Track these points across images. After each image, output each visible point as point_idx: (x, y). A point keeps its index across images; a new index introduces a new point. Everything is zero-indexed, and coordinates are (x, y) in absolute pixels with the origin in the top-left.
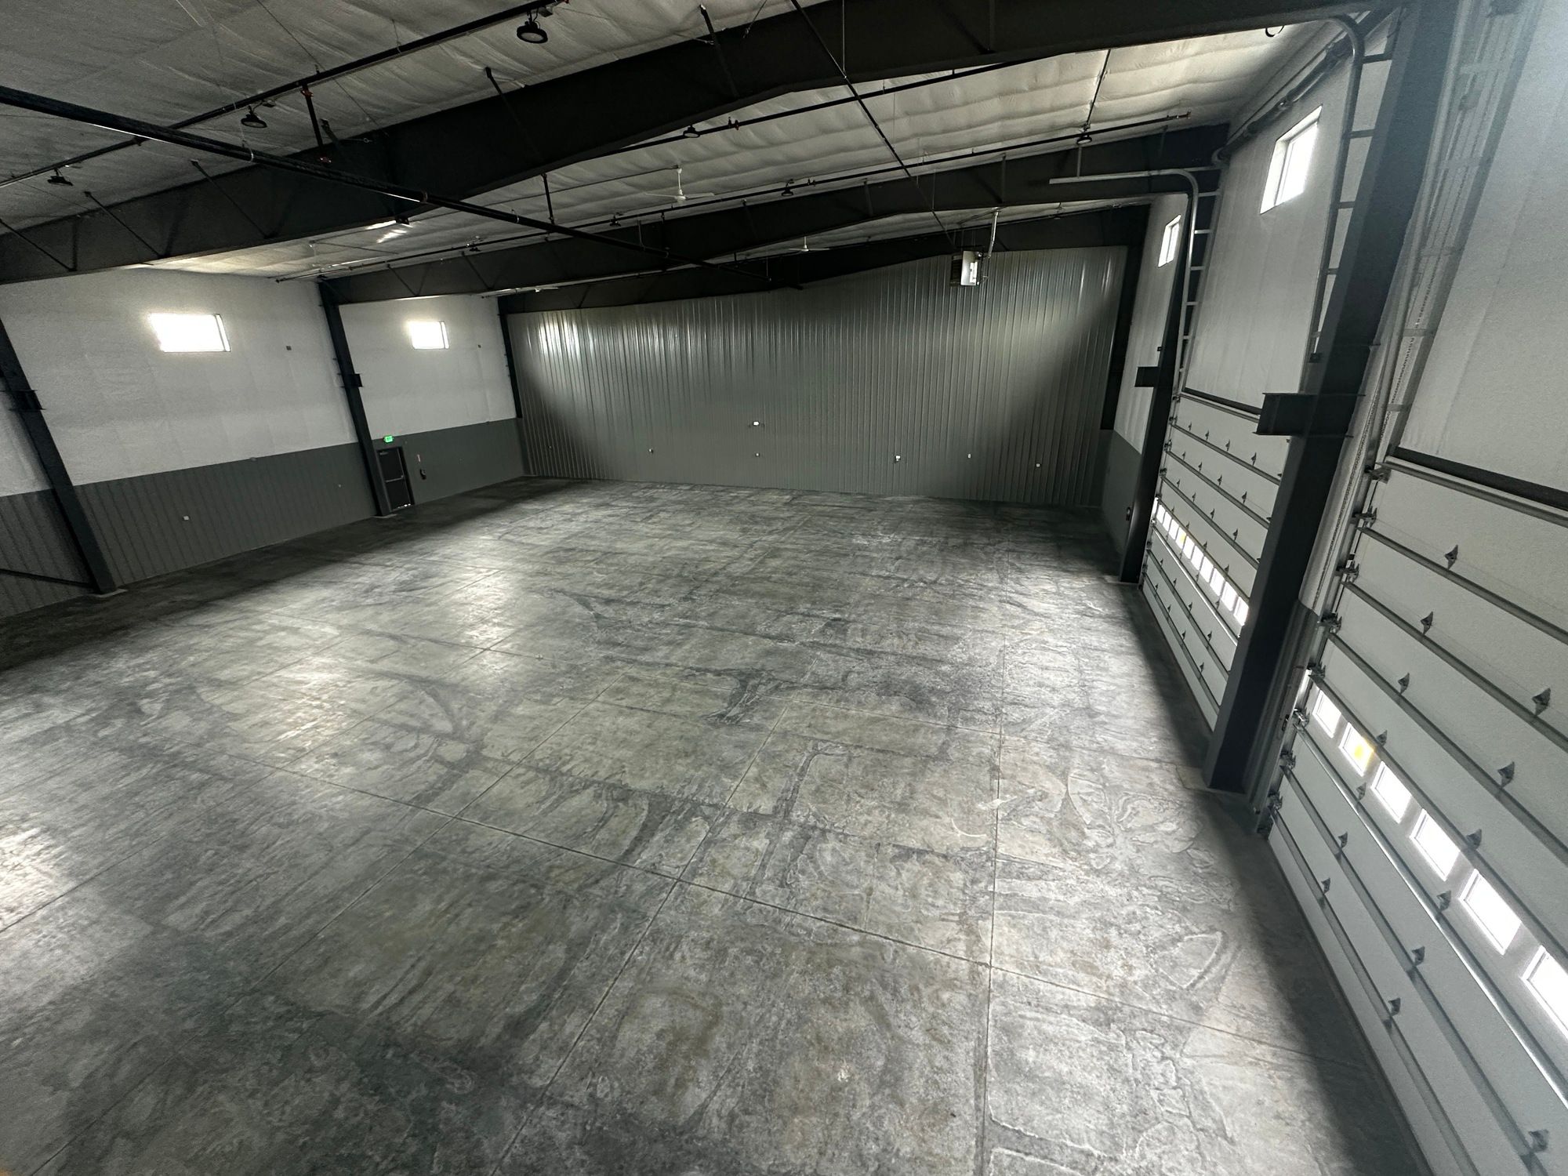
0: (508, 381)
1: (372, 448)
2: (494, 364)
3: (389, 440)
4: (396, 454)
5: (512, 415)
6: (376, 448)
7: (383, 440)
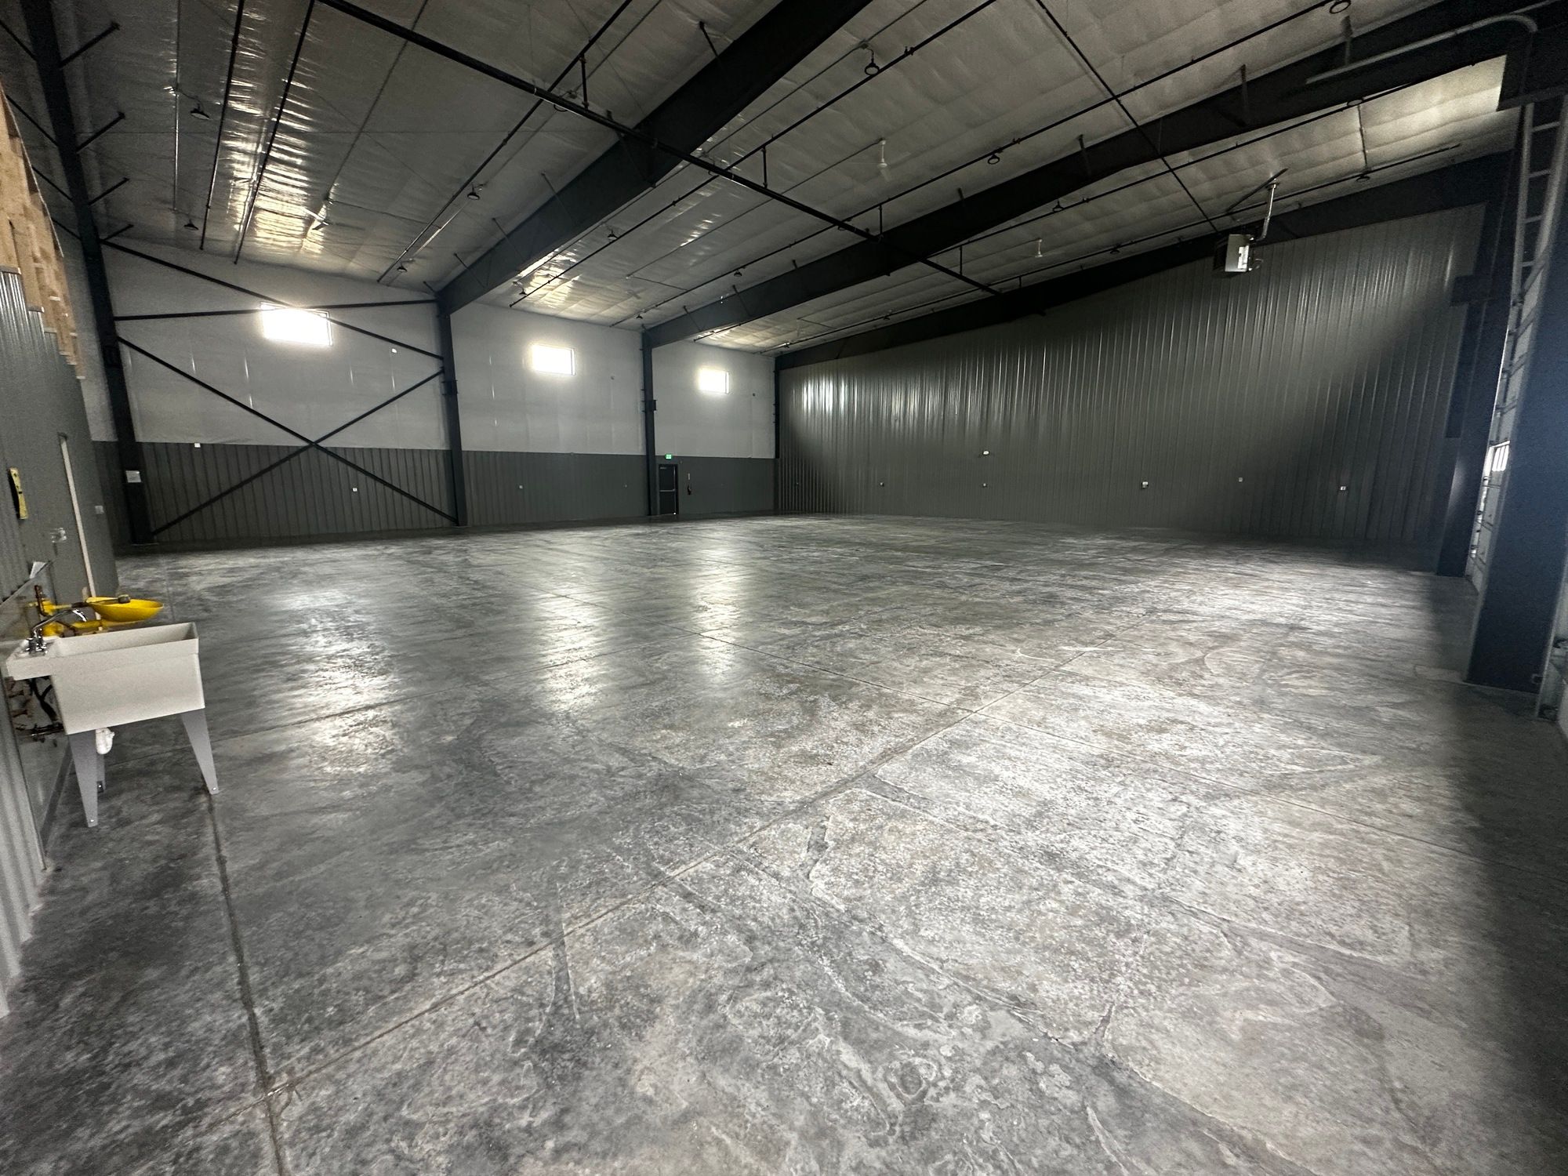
0: (773, 425)
1: (654, 461)
2: (762, 413)
3: (669, 457)
4: (672, 469)
5: (772, 456)
6: (658, 462)
7: (664, 457)
